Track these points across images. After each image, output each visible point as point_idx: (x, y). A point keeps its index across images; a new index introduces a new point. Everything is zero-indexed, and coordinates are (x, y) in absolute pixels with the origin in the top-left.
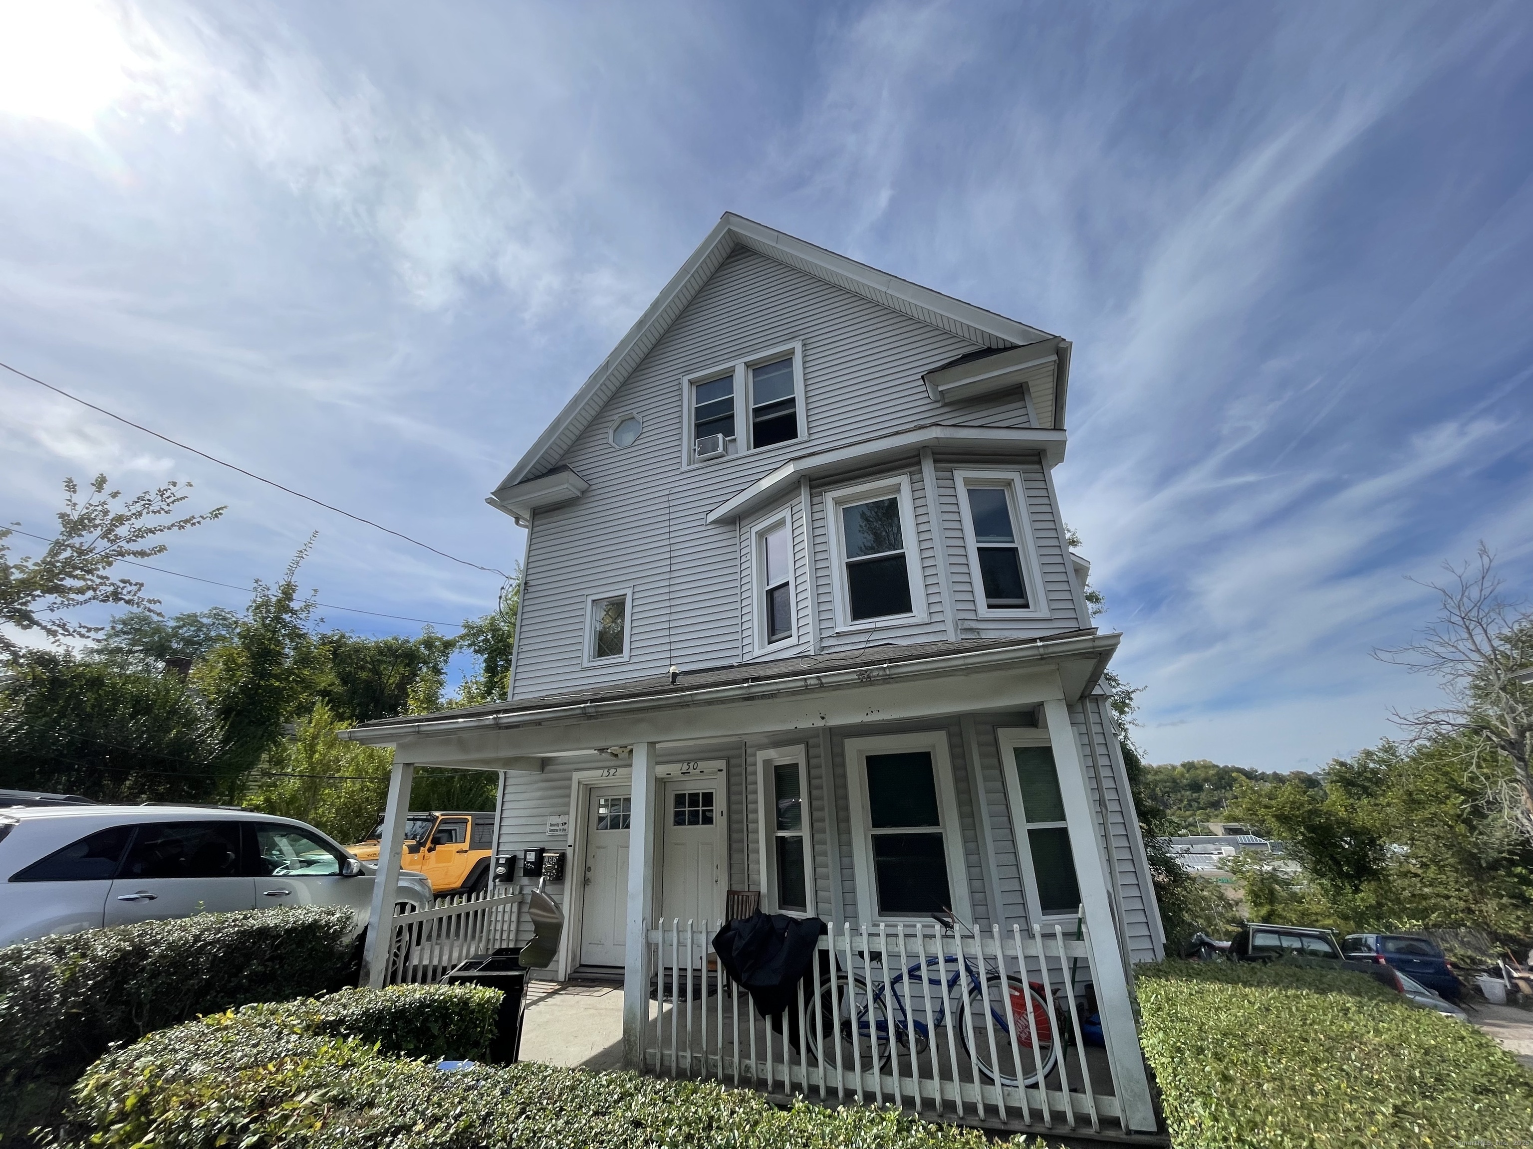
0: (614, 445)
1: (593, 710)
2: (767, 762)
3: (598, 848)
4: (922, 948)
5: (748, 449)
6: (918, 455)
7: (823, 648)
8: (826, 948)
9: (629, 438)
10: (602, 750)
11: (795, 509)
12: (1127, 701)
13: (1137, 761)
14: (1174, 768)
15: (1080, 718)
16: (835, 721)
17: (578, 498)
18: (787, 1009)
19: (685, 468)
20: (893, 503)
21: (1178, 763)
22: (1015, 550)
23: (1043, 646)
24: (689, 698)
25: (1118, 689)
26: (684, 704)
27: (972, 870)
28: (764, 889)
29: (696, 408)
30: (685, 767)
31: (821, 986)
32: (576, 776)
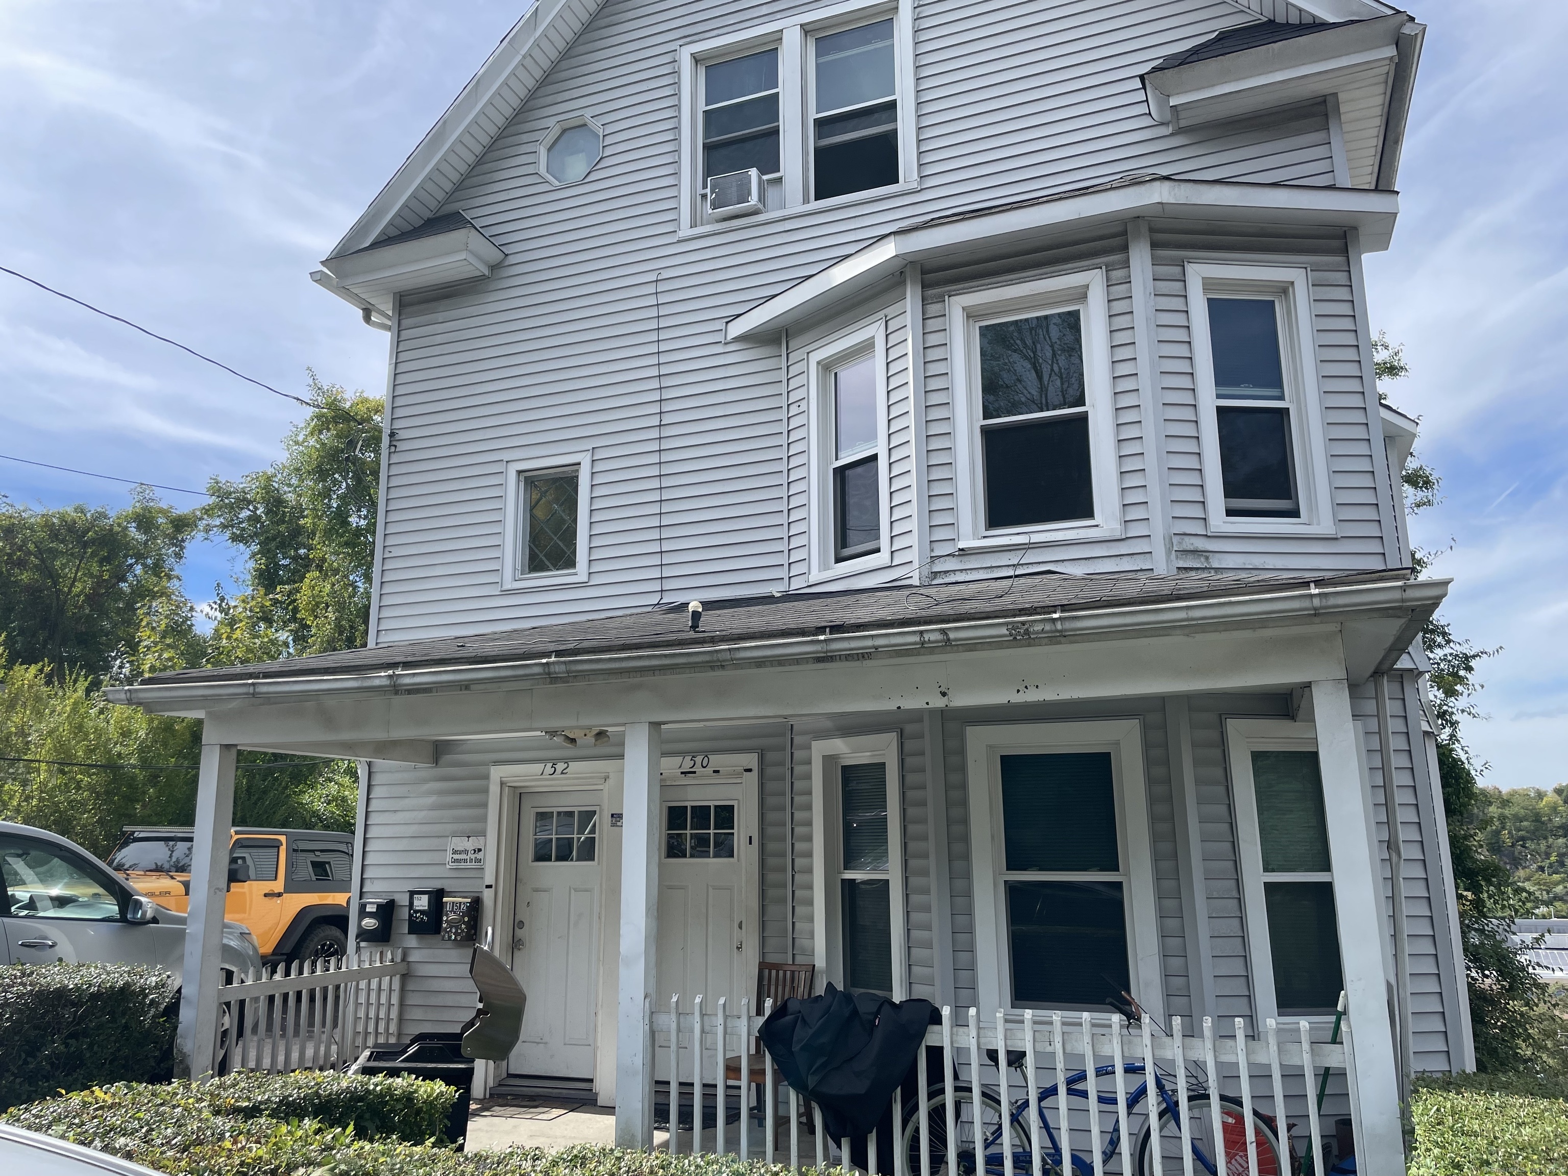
0: (550, 178)
1: (563, 668)
2: (829, 760)
3: (536, 890)
4: (1090, 1047)
5: (806, 201)
6: (1124, 233)
7: (935, 574)
8: (937, 1044)
9: (577, 167)
10: (552, 733)
11: (893, 325)
12: (1462, 673)
13: (1469, 780)
14: (1540, 795)
15: (1370, 706)
16: (962, 700)
17: (482, 278)
18: (875, 1131)
19: (686, 231)
20: (1072, 322)
21: (1548, 786)
22: (1284, 413)
23: (1319, 595)
24: (727, 656)
25: (1447, 650)
26: (715, 664)
27: (1170, 941)
28: (820, 962)
29: (705, 112)
30: (687, 764)
31: (929, 1099)
32: (497, 773)
